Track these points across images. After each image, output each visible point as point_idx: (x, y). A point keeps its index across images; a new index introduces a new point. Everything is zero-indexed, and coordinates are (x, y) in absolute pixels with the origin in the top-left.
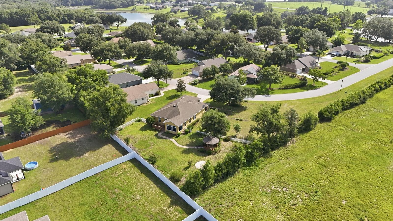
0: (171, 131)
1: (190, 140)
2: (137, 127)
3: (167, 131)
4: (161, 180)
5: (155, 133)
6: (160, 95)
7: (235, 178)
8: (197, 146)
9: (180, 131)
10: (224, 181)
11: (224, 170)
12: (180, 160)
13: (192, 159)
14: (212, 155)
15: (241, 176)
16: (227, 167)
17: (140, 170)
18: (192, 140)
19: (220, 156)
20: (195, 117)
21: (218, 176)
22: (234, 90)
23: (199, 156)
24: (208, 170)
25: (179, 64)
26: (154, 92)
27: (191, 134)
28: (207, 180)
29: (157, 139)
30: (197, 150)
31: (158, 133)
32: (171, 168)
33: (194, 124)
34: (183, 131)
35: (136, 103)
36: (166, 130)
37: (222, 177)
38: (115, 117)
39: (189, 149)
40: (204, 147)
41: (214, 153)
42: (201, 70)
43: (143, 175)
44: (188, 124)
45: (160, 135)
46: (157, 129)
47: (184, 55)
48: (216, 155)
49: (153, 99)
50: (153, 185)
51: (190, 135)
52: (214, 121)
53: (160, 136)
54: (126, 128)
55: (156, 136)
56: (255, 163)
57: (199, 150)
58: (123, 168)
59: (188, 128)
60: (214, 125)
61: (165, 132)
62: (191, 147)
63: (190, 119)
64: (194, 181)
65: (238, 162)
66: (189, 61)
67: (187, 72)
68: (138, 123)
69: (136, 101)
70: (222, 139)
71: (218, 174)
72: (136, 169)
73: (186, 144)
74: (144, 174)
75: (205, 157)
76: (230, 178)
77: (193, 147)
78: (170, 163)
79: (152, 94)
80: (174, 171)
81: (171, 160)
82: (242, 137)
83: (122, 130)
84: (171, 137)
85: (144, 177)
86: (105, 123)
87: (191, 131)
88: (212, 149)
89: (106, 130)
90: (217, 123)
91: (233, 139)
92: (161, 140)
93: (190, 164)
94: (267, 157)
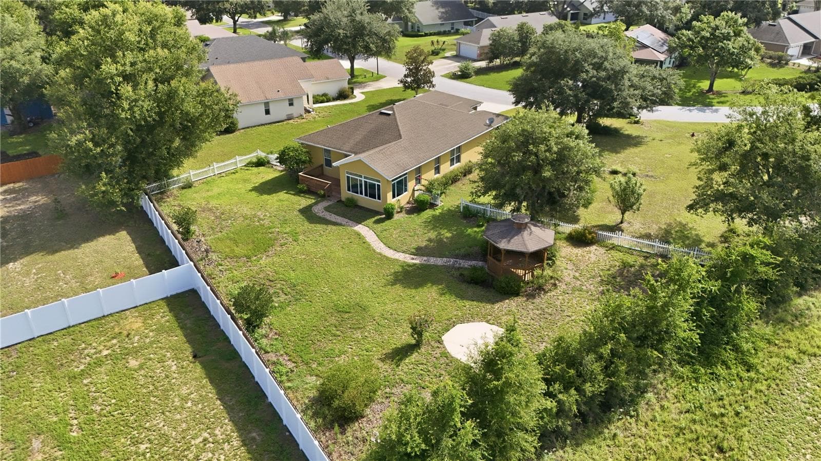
0: (363, 199)
1: (433, 235)
2: (245, 181)
3: (348, 199)
4: (270, 405)
5: (305, 201)
6: (352, 98)
7: (646, 425)
8: (457, 257)
9: (397, 198)
10: (589, 436)
11: (592, 380)
12: (376, 309)
13: (434, 311)
14: (520, 300)
15: (673, 412)
16: (606, 367)
17: (193, 347)
18: (439, 234)
19: (558, 303)
20: (455, 156)
21: (561, 411)
22: (605, 69)
23: (462, 298)
24: (508, 384)
25: (421, 36)
26: (333, 90)
27: (438, 212)
28: (500, 434)
29: (306, 223)
30: (457, 273)
31: (316, 204)
32: (330, 346)
33: (453, 179)
34: (408, 203)
35: (267, 112)
36: (346, 194)
37: (581, 414)
38: (145, 128)
39: (423, 267)
40: (485, 260)
41: (529, 290)
42: (485, 41)
43: (197, 370)
44: (429, 176)
45: (319, 210)
46: (313, 189)
47: (437, 11)
48: (541, 301)
49: (326, 107)
50: (225, 429)
51: (434, 216)
52: (536, 155)
53: (321, 215)
54: (206, 182)
55: (306, 212)
56: (737, 349)
57: (466, 273)
58: (125, 333)
59: (429, 190)
60: (537, 169)
61: (340, 201)
62: (433, 261)
63: (438, 160)
64: (423, 446)
65: (661, 340)
66: (452, 28)
67: (444, 50)
68: (255, 170)
69: (267, 104)
70: (564, 236)
71: (559, 402)
72: (178, 338)
73: (414, 245)
74: (205, 366)
75: (489, 306)
76: (619, 424)
77: (439, 261)
78: (333, 320)
79: (325, 95)
80: (342, 361)
81: (340, 311)
82: (643, 232)
83: (190, 187)
84: (359, 221)
85: (196, 379)
86: (96, 145)
87: (439, 202)
88: (520, 272)
89: (104, 174)
90: (552, 163)
91: (610, 238)
92: (320, 227)
93: (420, 334)
94: (782, 321)
